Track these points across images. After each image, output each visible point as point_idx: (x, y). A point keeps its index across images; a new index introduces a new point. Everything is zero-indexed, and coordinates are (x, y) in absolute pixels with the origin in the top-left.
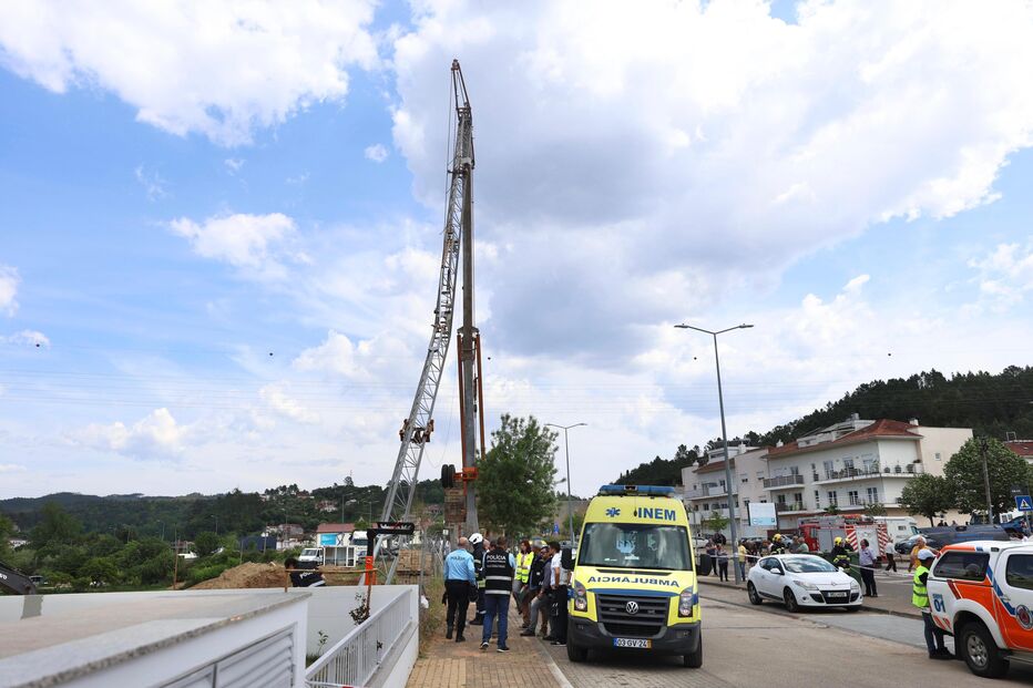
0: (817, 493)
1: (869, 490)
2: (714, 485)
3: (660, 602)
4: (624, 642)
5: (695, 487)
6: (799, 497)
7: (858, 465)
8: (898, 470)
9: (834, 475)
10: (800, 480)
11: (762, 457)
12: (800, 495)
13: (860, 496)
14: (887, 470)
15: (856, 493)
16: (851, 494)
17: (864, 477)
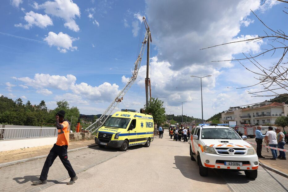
0: (254, 120)
1: (268, 120)
2: (229, 117)
3: (110, 135)
4: (102, 143)
5: (224, 118)
6: (249, 121)
7: (265, 113)
8: (276, 115)
9: (259, 116)
10: (250, 117)
11: (241, 111)
12: (250, 120)
13: (265, 121)
14: (273, 115)
15: (264, 120)
16: (263, 120)
17: (266, 116)
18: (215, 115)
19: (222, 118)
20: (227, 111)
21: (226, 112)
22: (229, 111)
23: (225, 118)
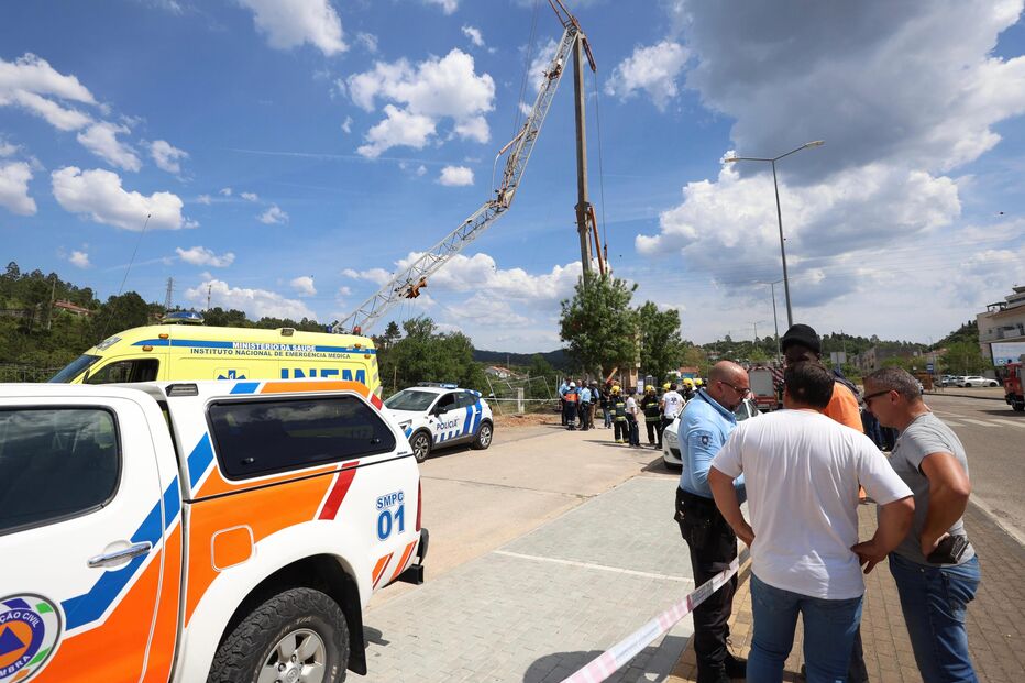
18: (966, 324)
19: (981, 333)
20: (1000, 304)
21: (998, 307)
22: (1011, 302)
23: (995, 331)
